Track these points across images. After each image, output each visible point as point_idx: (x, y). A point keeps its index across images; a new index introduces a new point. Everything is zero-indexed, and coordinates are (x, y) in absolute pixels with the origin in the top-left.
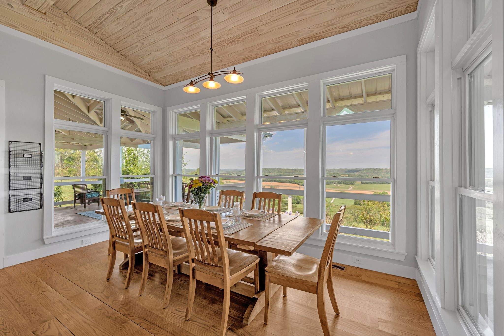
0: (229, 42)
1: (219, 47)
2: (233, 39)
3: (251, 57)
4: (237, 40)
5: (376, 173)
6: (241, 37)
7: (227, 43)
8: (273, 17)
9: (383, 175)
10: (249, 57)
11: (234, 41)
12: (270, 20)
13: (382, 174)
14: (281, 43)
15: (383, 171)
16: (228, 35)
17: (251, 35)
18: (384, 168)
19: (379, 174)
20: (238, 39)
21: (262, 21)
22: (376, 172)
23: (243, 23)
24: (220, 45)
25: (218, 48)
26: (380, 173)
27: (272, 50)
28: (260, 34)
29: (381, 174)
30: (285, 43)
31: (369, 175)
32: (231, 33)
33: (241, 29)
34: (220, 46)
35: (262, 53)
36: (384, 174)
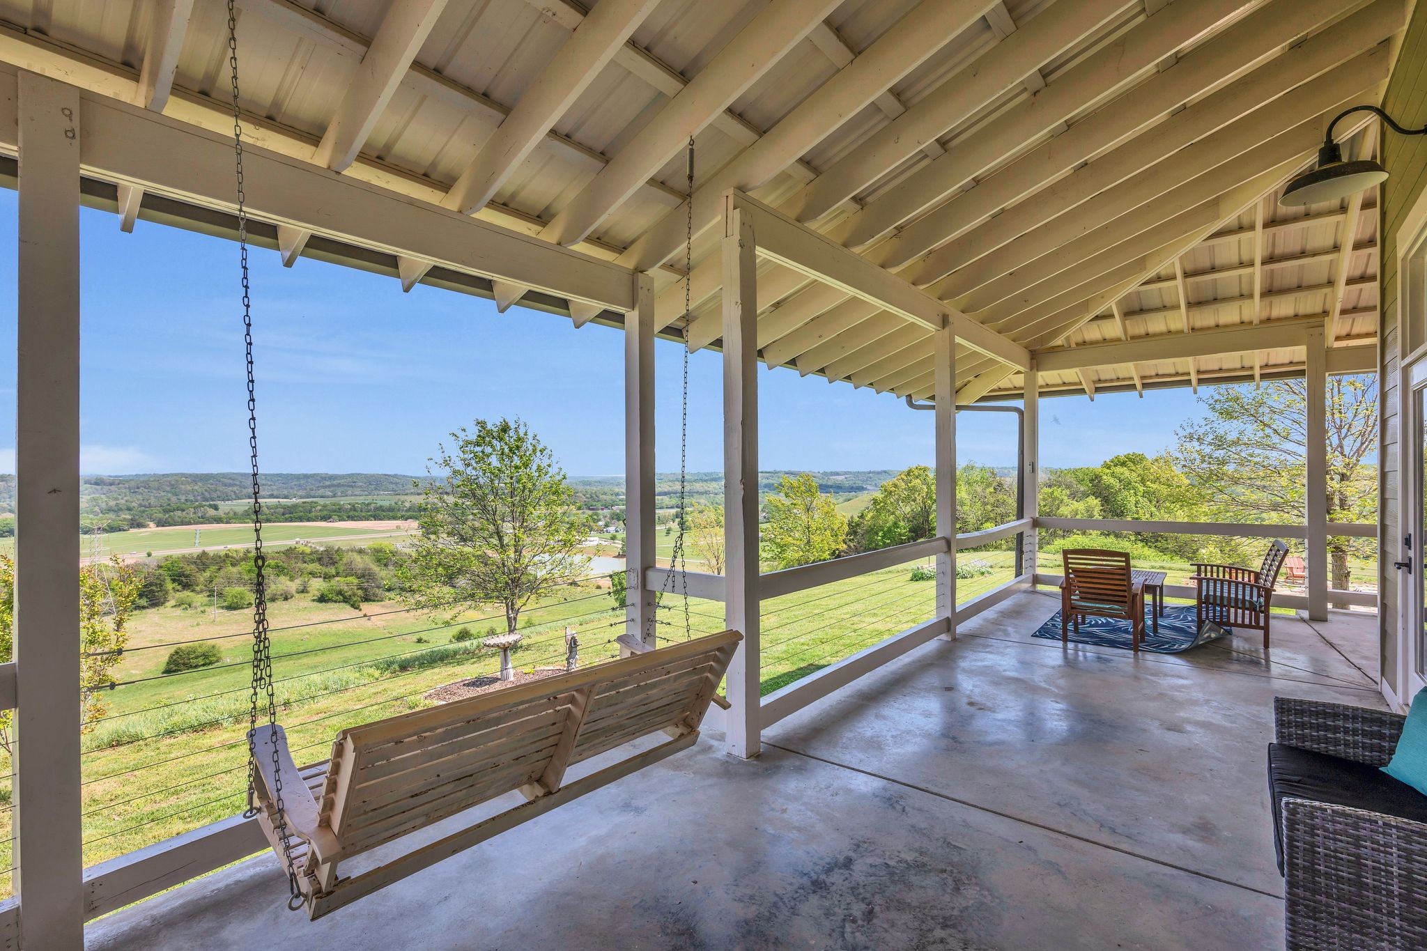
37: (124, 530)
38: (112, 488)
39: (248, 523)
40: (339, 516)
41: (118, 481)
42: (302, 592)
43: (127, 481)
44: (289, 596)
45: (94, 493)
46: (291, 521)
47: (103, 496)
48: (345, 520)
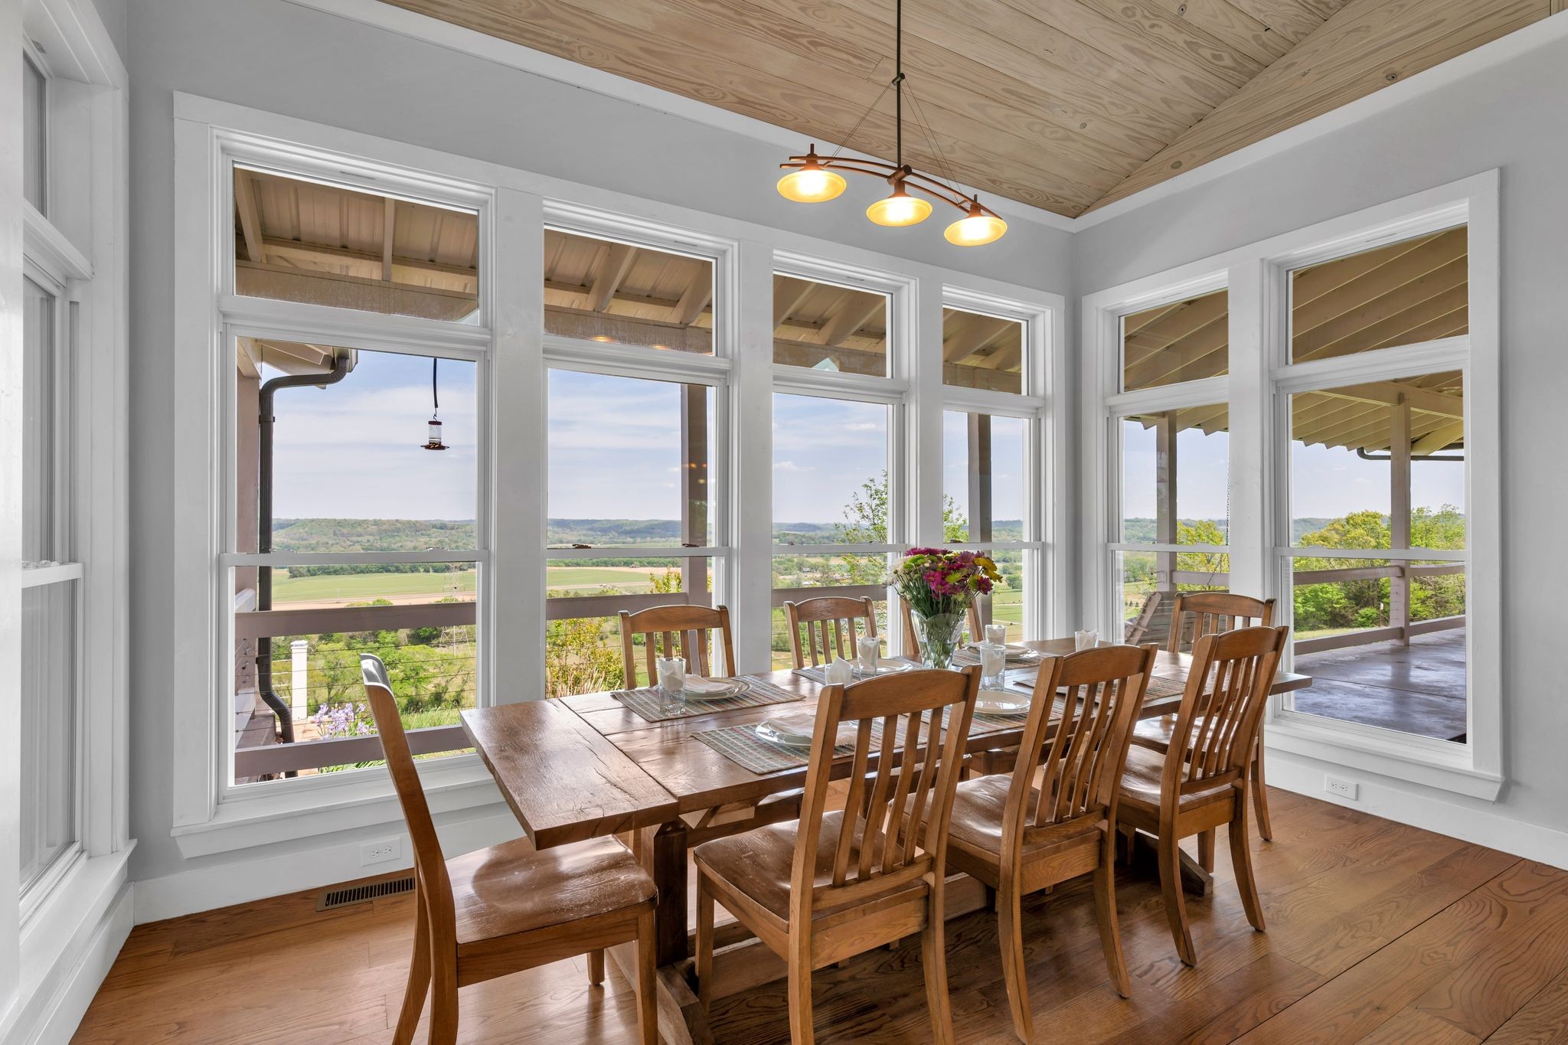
0: (778, 28)
1: (730, 13)
2: (799, 30)
3: (773, 111)
4: (804, 41)
5: (343, 535)
6: (822, 45)
7: (767, 24)
8: (943, 65)
9: (368, 541)
10: (765, 108)
11: (792, 38)
12: (930, 67)
13: (364, 539)
14: (879, 131)
15: (369, 529)
16: (803, 9)
17: (848, 61)
18: (371, 518)
19: (355, 539)
20: (811, 43)
21: (916, 54)
22: (345, 531)
23: (876, 20)
24: (741, 14)
25: (720, 14)
26: (360, 535)
27: (838, 132)
28: (872, 77)
29: (360, 539)
30: (883, 137)
31: (318, 543)
32: (817, 13)
33: (850, 27)
34: (738, 17)
35: (809, 122)
36: (371, 538)
37: (464, 570)
38: (453, 532)
39: (562, 566)
40: (640, 562)
41: (456, 526)
42: (615, 633)
43: (464, 526)
44: (604, 637)
45: (439, 536)
46: (597, 566)
47: (446, 539)
48: (645, 566)
